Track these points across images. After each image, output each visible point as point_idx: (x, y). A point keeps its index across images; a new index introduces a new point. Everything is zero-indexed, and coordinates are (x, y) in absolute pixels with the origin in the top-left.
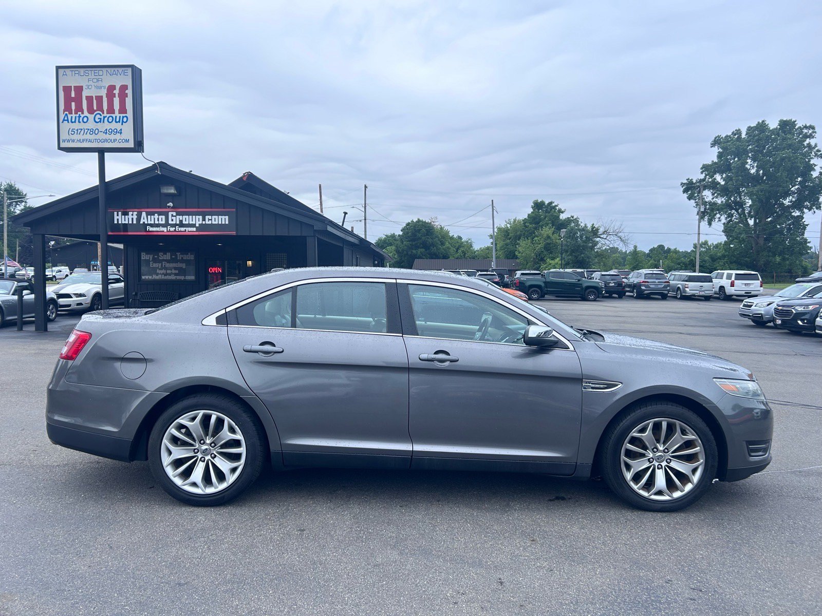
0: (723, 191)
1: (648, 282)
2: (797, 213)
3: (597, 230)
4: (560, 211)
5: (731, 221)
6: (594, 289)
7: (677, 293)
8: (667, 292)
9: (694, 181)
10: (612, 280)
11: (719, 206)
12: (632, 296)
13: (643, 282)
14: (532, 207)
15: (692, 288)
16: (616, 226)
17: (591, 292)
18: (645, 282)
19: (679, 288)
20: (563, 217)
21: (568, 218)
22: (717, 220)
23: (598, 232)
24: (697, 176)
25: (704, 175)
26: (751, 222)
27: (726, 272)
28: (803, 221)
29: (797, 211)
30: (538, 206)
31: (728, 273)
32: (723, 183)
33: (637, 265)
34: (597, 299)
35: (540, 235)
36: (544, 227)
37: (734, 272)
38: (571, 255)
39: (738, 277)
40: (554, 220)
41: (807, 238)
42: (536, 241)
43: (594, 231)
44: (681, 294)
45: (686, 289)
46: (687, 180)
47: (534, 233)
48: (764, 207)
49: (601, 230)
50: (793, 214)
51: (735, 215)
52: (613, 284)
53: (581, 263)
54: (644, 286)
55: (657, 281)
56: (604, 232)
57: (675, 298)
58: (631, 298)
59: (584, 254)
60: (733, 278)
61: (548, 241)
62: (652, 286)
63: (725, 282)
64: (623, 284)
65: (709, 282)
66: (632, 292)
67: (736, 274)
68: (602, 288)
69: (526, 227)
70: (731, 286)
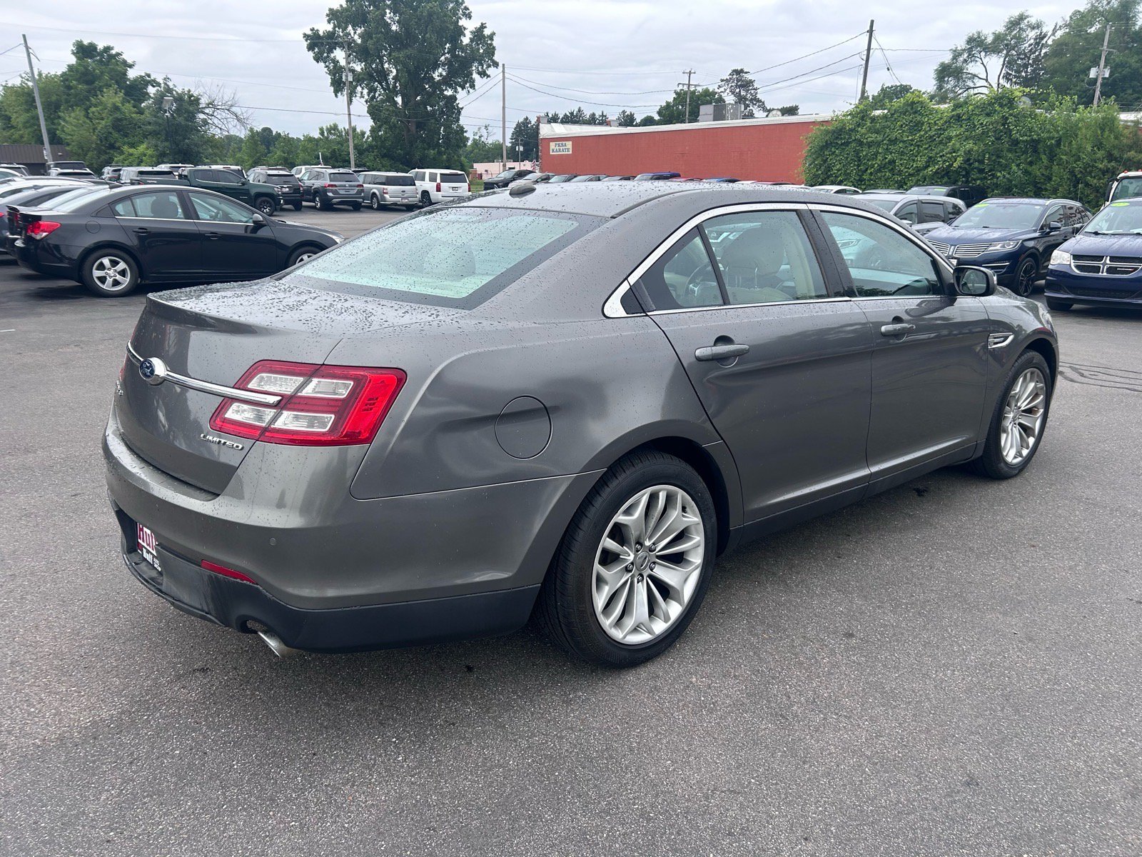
0: (362, 53)
1: (335, 186)
2: (449, 92)
3: (197, 100)
4: (127, 65)
5: (374, 97)
6: (266, 196)
7: (372, 201)
8: (361, 200)
9: (321, 33)
10: (285, 182)
11: (359, 75)
12: (314, 208)
13: (329, 186)
14: (73, 53)
15: (392, 193)
16: (227, 95)
17: (264, 202)
18: (332, 186)
19: (374, 193)
20: (132, 74)
21: (141, 76)
22: (359, 95)
23: (199, 104)
24: (324, 27)
25: (332, 25)
26: (399, 100)
27: (428, 171)
28: (457, 102)
29: (450, 90)
30: (84, 51)
31: (430, 173)
32: (359, 41)
33: (259, 158)
34: (275, 213)
35: (101, 103)
36: (105, 90)
37: (439, 171)
38: (166, 140)
39: (445, 178)
40: (118, 78)
41: (464, 126)
42: (93, 113)
43: (192, 101)
44: (378, 202)
45: (385, 195)
46: (312, 30)
47: (89, 100)
48: (415, 79)
49: (203, 102)
50: (445, 93)
51: (380, 91)
52: (287, 189)
53: (185, 154)
54: (332, 191)
55: (347, 184)
56: (208, 104)
57: (370, 208)
58: (312, 210)
59: (189, 139)
60: (439, 181)
61: (118, 115)
62: (342, 192)
63: (428, 185)
64: (301, 189)
65: (411, 185)
66: (314, 201)
67: (441, 174)
68: (279, 195)
69: (69, 88)
70: (437, 191)
